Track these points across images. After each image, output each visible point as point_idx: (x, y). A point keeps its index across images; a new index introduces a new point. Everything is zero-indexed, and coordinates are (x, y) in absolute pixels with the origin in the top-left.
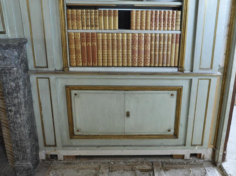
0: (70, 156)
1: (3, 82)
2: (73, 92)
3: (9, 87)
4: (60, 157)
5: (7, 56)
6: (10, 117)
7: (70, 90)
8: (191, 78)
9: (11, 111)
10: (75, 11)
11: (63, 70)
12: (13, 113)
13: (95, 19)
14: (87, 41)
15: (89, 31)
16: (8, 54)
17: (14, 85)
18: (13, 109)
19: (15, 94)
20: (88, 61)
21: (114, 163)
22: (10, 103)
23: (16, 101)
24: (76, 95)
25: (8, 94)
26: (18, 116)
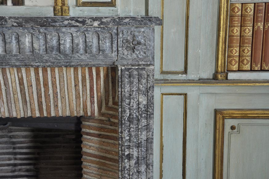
1: (125, 95)
2: (229, 123)
3: (135, 107)
5: (142, 41)
6: (126, 172)
7: (224, 118)
9: (129, 157)
11: (215, 78)
12: (134, 162)
16: (144, 37)
17: (145, 102)
18: (135, 152)
19: (143, 121)
22: (130, 140)
23: (143, 136)
24: (233, 128)
25: (130, 120)
26: (143, 168)
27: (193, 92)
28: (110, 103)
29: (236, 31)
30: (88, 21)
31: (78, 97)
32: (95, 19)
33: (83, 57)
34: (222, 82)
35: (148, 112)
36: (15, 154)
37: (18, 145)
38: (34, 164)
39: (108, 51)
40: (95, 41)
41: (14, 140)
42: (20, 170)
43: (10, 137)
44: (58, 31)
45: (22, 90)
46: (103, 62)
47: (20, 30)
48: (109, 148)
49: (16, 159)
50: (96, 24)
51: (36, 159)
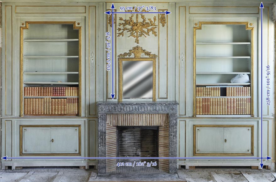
0: (192, 166)
1: (171, 120)
2: (197, 128)
3: (173, 123)
4: (187, 167)
6: (171, 139)
7: (196, 127)
8: (258, 120)
9: (171, 135)
10: (200, 88)
11: (193, 116)
12: (173, 136)
13: (209, 92)
14: (205, 102)
15: (206, 97)
16: (175, 107)
17: (175, 122)
18: (173, 134)
19: (175, 126)
20: (205, 112)
21: (218, 171)
22: (172, 131)
23: (175, 130)
24: (198, 130)
25: (172, 126)
26: (175, 138)
27: (187, 120)
28: (167, 123)
29: (198, 105)
30: (163, 104)
31: (159, 121)
32: (164, 103)
33: (161, 112)
34: (195, 118)
35: (176, 124)
36: (135, 139)
37: (136, 136)
38: (140, 142)
39: (167, 111)
40: (164, 108)
41: (135, 135)
42: (136, 144)
43: (134, 134)
44: (156, 106)
45: (146, 119)
46: (165, 112)
47: (148, 106)
48: (166, 134)
49: (135, 141)
50: (164, 104)
51: (141, 141)
